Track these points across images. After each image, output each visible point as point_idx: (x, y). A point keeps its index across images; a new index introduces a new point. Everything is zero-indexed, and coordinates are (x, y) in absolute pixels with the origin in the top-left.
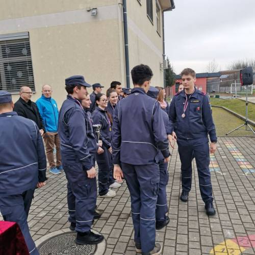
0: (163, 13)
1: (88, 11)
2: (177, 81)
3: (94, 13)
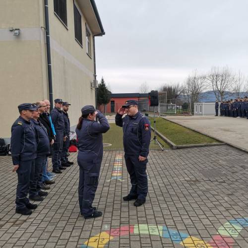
0: (94, 37)
1: (11, 31)
2: (112, 99)
3: (17, 33)
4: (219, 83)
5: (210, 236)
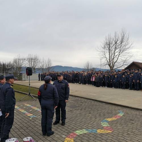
5: (103, 128)
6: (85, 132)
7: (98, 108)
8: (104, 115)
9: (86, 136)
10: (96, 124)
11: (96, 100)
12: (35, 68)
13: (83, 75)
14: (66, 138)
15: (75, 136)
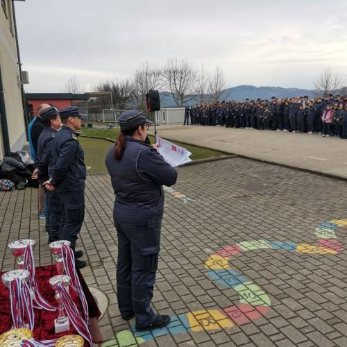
0: (13, 2)
4: (177, 82)
5: (315, 241)
6: (264, 247)
7: (321, 193)
8: (332, 211)
9: (264, 255)
10: (300, 231)
11: (320, 174)
12: (183, 94)
13: (301, 108)
14: (212, 256)
15: (234, 253)
